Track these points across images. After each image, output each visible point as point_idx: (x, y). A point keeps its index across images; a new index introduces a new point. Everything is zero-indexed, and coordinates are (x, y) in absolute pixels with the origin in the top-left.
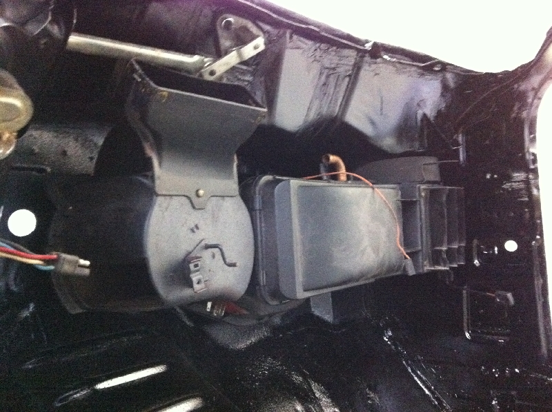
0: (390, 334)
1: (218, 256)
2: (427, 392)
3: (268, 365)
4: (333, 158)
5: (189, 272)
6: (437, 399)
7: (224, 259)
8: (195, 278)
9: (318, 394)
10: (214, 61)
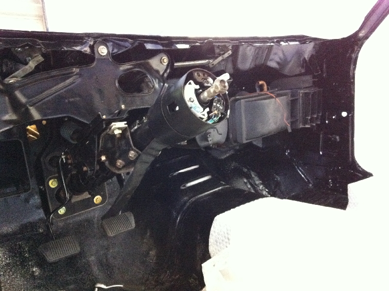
0: (289, 151)
1: (216, 131)
2: (303, 176)
3: (233, 165)
4: (261, 83)
5: (208, 138)
6: (307, 179)
7: (218, 132)
8: (209, 139)
9: (253, 176)
10: (214, 61)
